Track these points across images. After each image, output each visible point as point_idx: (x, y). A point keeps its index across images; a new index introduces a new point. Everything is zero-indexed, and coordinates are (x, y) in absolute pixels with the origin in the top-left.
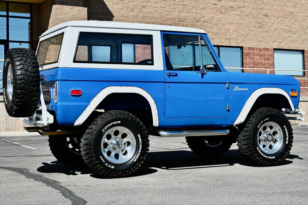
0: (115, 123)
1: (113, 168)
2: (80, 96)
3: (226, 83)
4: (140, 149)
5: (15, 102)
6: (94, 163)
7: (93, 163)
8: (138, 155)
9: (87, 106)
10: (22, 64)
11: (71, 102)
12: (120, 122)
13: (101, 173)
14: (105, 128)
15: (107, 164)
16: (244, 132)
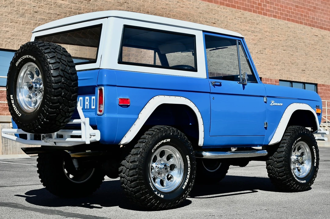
0: (165, 141)
1: (163, 197)
2: (128, 106)
3: (263, 97)
4: (189, 173)
5: (47, 113)
6: (144, 191)
7: (141, 192)
8: (186, 181)
9: (135, 120)
10: (57, 62)
11: (119, 113)
12: (169, 140)
13: (150, 203)
14: (155, 147)
15: (156, 193)
16: (278, 152)
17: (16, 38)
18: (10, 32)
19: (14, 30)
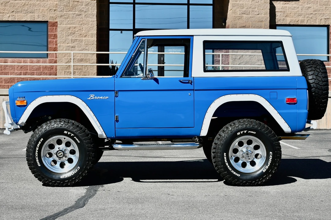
17: (318, 13)
18: (312, 7)
19: (317, 5)
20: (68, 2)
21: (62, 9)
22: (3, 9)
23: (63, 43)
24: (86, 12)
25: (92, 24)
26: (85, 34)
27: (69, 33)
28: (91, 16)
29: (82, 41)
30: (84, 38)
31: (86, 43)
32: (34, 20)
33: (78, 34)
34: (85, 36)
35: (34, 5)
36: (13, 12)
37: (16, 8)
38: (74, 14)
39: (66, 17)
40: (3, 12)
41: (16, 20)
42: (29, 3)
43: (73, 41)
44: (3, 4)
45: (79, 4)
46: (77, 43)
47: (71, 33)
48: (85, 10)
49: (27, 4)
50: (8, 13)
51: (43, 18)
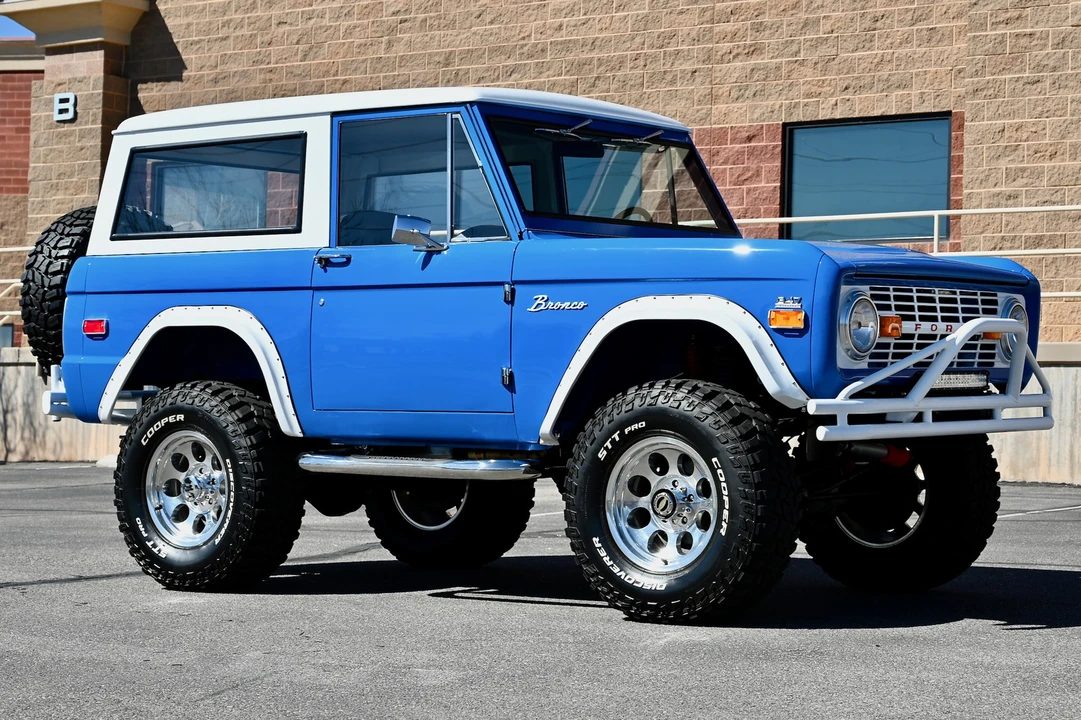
0: (171, 419)
1: (164, 556)
2: (104, 337)
3: (502, 284)
4: (231, 505)
8: (225, 525)
12: (182, 417)
14: (148, 433)
15: (150, 544)
20: (1000, 38)
21: (980, 65)
22: (819, 81)
23: (981, 183)
24: (1054, 69)
25: (1075, 111)
26: (1052, 148)
27: (1000, 149)
28: (1072, 84)
29: (1039, 174)
30: (1047, 164)
31: (1052, 180)
32: (909, 112)
33: (1028, 150)
34: (1052, 157)
35: (910, 60)
36: (846, 88)
37: (855, 75)
38: (1018, 80)
39: (991, 91)
40: (818, 92)
41: (856, 115)
42: (896, 55)
43: (1012, 175)
44: (819, 66)
45: (1035, 42)
46: (1025, 181)
47: (1006, 147)
48: (1052, 63)
49: (889, 57)
50: (832, 95)
51: (936, 103)
